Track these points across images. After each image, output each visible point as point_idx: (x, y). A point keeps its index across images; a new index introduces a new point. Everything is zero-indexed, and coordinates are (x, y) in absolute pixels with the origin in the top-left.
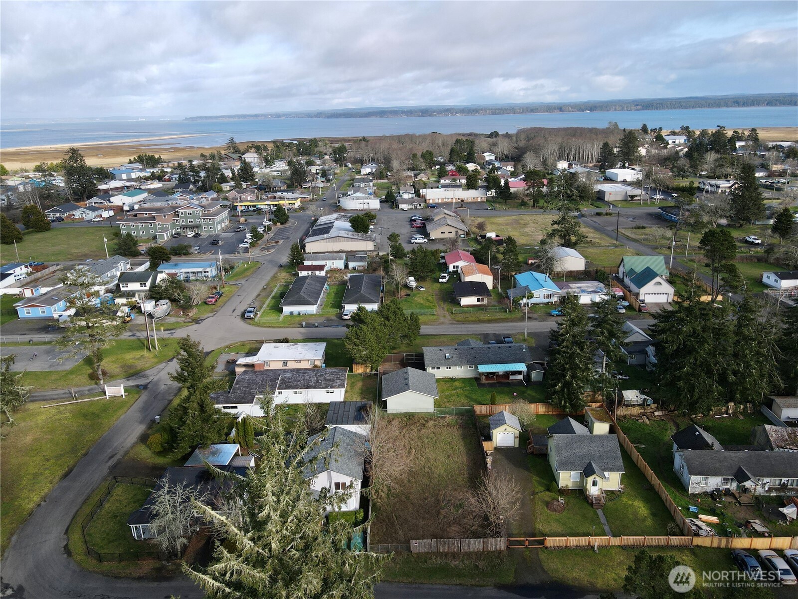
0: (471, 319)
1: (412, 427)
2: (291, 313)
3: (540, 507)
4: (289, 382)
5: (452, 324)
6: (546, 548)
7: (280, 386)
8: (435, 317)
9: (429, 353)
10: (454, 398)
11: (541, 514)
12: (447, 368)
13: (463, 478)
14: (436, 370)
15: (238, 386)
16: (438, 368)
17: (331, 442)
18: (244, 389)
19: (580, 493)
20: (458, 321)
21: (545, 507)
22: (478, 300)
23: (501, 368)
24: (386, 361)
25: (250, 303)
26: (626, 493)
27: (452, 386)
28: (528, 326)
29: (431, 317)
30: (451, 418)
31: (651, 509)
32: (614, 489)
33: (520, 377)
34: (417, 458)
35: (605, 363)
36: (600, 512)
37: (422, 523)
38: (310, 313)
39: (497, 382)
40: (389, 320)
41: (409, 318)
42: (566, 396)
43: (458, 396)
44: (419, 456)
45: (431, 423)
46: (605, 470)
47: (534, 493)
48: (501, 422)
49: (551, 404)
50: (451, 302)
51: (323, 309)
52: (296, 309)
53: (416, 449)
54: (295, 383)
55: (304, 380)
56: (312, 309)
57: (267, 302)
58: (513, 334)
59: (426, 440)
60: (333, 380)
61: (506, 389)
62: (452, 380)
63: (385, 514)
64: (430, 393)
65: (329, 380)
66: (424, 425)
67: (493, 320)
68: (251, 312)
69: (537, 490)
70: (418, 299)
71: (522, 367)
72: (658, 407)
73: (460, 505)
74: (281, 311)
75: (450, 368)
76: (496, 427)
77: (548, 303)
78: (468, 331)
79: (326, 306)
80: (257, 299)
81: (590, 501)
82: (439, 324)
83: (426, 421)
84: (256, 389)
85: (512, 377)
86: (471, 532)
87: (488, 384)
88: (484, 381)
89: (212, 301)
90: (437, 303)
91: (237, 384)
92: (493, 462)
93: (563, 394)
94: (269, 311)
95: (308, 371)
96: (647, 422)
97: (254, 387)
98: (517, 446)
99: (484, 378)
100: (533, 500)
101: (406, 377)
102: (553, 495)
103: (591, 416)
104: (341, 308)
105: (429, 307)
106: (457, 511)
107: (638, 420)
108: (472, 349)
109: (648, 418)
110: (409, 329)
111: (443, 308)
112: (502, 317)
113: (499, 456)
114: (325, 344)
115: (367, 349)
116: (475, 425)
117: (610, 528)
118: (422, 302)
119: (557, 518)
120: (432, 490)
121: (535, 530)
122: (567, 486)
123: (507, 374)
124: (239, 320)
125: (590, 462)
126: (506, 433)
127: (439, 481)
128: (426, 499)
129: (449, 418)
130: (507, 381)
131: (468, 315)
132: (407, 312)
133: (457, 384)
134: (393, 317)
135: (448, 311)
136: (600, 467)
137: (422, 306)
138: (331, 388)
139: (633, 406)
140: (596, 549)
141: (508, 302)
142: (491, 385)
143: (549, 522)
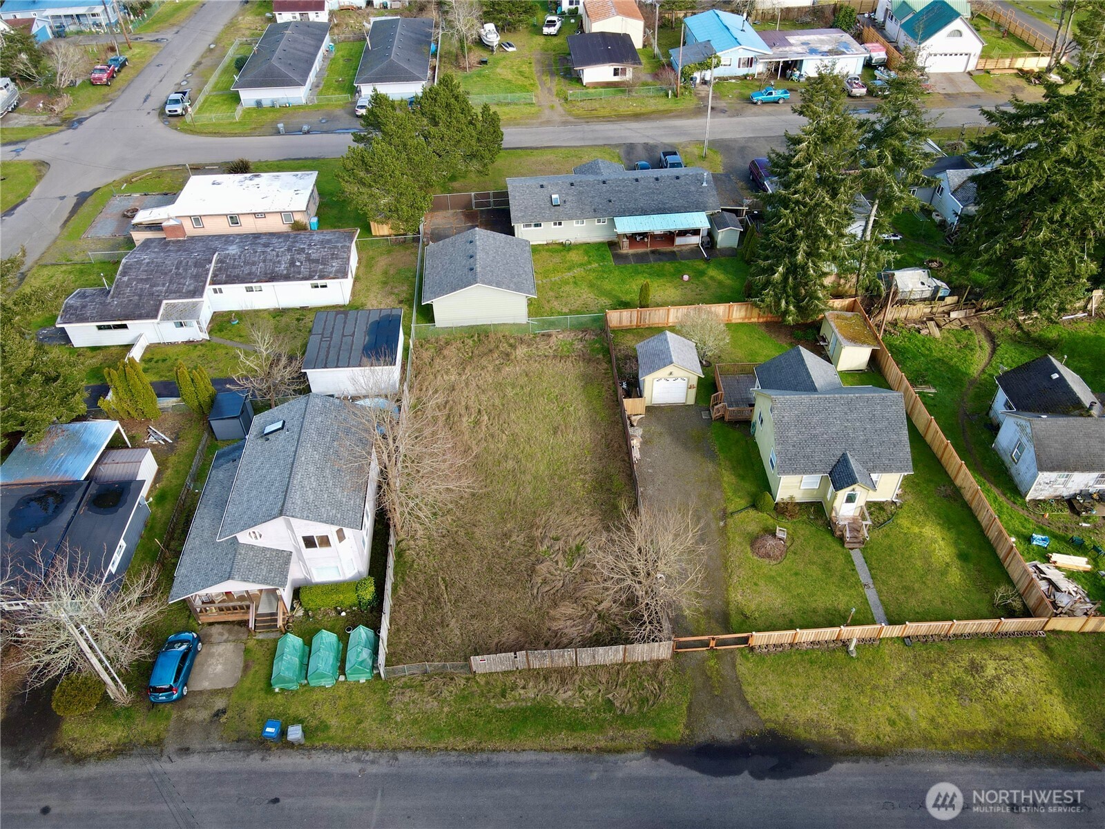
0: (602, 112)
1: (484, 362)
2: (259, 103)
3: (739, 550)
4: (234, 267)
5: (565, 123)
6: (752, 649)
7: (215, 275)
8: (534, 110)
9: (520, 192)
10: (567, 288)
11: (739, 566)
12: (555, 224)
13: (583, 481)
14: (533, 228)
15: (126, 279)
16: (536, 225)
17: (296, 437)
18: (140, 286)
19: (817, 510)
20: (578, 117)
21: (749, 549)
22: (616, 73)
23: (657, 224)
24: (438, 206)
25: (178, 81)
26: (905, 507)
27: (564, 262)
28: (711, 127)
29: (527, 110)
30: (560, 336)
31: (956, 544)
32: (884, 500)
33: (695, 240)
34: (492, 436)
35: (872, 219)
36: (857, 556)
37: (499, 596)
38: (294, 102)
39: (653, 252)
40: (436, 124)
41: (480, 115)
42: (790, 292)
43: (575, 283)
44: (495, 429)
45: (521, 351)
46: (874, 469)
47: (725, 515)
48: (662, 359)
49: (758, 306)
50: (565, 77)
51: (321, 93)
52: (268, 95)
53: (489, 414)
54: (247, 270)
55: (264, 261)
56: (297, 95)
57: (213, 79)
58: (681, 144)
59: (510, 392)
60: (324, 262)
61: (669, 267)
62: (565, 247)
63: (421, 578)
64: (518, 289)
65: (317, 261)
66: (508, 355)
67: (643, 114)
68: (177, 102)
69: (731, 508)
70: (503, 72)
71: (699, 220)
72: (958, 302)
73: (578, 548)
74: (236, 99)
75: (560, 224)
76: (653, 369)
77: (745, 77)
78: (596, 139)
79: (328, 87)
80: (195, 72)
81: (838, 533)
82: (541, 124)
83: (511, 345)
84: (164, 285)
85: (679, 241)
86: (599, 615)
87: (634, 255)
88: (626, 249)
89: (100, 79)
90: (539, 78)
91: (124, 273)
92: (645, 442)
93: (785, 287)
94: (215, 100)
95: (274, 240)
96: (937, 333)
97: (160, 281)
98: (691, 401)
99: (626, 242)
100: (723, 531)
101: (471, 253)
102: (765, 518)
103: (836, 331)
104: (355, 91)
105: (523, 88)
106: (571, 564)
107: (919, 331)
108: (604, 182)
109: (938, 326)
110: (479, 140)
111: (549, 90)
112: (662, 108)
113: (656, 428)
114: (314, 175)
115: (388, 192)
116: (607, 352)
117: (879, 592)
118: (510, 77)
119: (773, 574)
120: (519, 514)
121: (728, 604)
122: (792, 497)
123: (669, 237)
124: (154, 120)
125: (844, 455)
126: (671, 380)
127: (535, 490)
128: (507, 536)
129: (560, 338)
130: (669, 249)
131: (596, 105)
132: (476, 102)
133: (574, 256)
134: (444, 117)
135: (558, 95)
136: (864, 463)
137: (509, 86)
138: (321, 277)
139: (912, 302)
140: (852, 648)
141: (671, 76)
142: (641, 258)
143: (756, 584)
